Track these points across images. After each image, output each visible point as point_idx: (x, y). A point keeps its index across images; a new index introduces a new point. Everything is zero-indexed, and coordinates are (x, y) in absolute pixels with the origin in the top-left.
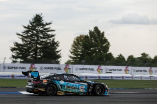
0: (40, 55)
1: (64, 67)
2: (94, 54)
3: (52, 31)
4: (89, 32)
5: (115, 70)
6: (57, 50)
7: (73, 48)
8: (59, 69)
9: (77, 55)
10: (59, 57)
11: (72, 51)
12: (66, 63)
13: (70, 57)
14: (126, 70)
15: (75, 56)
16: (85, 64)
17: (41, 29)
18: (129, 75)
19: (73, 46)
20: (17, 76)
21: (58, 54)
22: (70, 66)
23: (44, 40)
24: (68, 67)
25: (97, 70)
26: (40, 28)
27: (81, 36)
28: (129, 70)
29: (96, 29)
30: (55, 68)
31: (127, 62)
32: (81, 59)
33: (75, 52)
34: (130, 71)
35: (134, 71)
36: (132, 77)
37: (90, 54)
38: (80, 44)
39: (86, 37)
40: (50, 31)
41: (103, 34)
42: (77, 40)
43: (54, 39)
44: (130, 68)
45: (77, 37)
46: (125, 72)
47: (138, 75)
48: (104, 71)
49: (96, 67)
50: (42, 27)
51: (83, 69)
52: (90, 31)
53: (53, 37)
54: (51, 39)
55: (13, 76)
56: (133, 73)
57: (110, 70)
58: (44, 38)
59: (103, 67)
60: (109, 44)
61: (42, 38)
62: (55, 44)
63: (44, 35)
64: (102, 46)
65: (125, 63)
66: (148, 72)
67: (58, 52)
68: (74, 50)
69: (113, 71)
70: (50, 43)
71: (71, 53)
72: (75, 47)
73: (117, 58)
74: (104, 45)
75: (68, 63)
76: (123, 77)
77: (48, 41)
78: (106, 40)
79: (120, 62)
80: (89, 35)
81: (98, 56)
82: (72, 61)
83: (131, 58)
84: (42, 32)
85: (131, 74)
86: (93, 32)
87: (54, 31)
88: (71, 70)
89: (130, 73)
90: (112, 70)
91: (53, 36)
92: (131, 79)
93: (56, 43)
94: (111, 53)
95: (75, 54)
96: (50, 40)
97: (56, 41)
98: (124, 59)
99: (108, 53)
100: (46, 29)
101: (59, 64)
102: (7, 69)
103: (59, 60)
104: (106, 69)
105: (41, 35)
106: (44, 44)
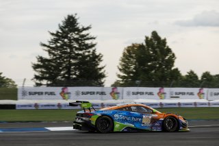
0: (75, 74)
1: (111, 91)
2: (153, 72)
3: (91, 38)
4: (145, 39)
5: (183, 94)
6: (99, 67)
7: (123, 63)
8: (102, 93)
9: (128, 73)
10: (102, 76)
11: (120, 67)
12: (112, 86)
13: (119, 76)
14: (200, 94)
15: (126, 75)
16: (141, 85)
17: (76, 36)
18: (204, 101)
19: (123, 60)
20: (42, 106)
21: (100, 72)
22: (119, 89)
23: (80, 52)
24: (115, 91)
26: (74, 35)
27: (134, 46)
28: (203, 94)
29: (155, 34)
30: (97, 93)
31: (201, 82)
32: (134, 79)
33: (125, 68)
34: (205, 95)
35: (211, 95)
36: (209, 104)
37: (147, 72)
38: (132, 57)
39: (141, 46)
40: (88, 39)
41: (164, 42)
42: (128, 51)
43: (94, 51)
44: (205, 90)
45: (128, 47)
48: (168, 95)
49: (156, 90)
50: (78, 34)
51: (137, 93)
52: (147, 38)
53: (93, 48)
54: (91, 50)
55: (36, 105)
56: (210, 98)
57: (176, 94)
58: (81, 50)
59: (166, 90)
60: (173, 55)
61: (77, 49)
62: (96, 58)
63: (80, 45)
64: (163, 60)
65: (197, 83)
67: (101, 69)
68: (124, 65)
69: (180, 96)
70: (88, 56)
71: (120, 70)
72: (125, 62)
73: (187, 76)
74: (167, 58)
75: (116, 85)
76: (195, 104)
77: (87, 54)
78: (169, 50)
79: (190, 81)
80: (145, 44)
81: (159, 74)
82: (121, 82)
83: (206, 75)
84: (77, 40)
85: (207, 99)
86: (151, 39)
87: (94, 38)
88: (121, 95)
89: (205, 98)
90: (180, 93)
91: (93, 46)
92: (207, 106)
93: (98, 56)
94: (177, 69)
95: (125, 72)
96: (89, 52)
97: (97, 53)
98: (196, 77)
99: (173, 68)
100: (83, 36)
101: (103, 86)
102: (28, 96)
103: (103, 81)
104: (171, 93)
105: (77, 46)
106: (80, 58)
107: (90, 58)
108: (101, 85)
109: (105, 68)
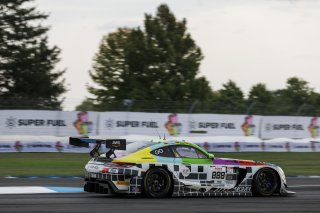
0: (6, 85)
1: (75, 118)
2: (157, 82)
3: (39, 17)
4: (144, 18)
5: (214, 125)
6: (53, 72)
7: (100, 66)
8: (59, 123)
9: (110, 84)
10: (59, 90)
11: (95, 73)
12: (78, 108)
13: (91, 90)
14: (246, 126)
15: (105, 89)
16: (133, 108)
17: (10, 13)
18: (253, 139)
19: (100, 60)
21: (56, 82)
22: (92, 116)
23: (18, 43)
24: (84, 118)
25: (166, 125)
26: (5, 9)
27: (121, 32)
28: (253, 126)
29: (164, 11)
30: (49, 122)
31: (248, 102)
32: (120, 96)
33: (103, 76)
34: (257, 129)
35: (268, 128)
36: (263, 145)
37: (145, 83)
38: (117, 54)
39: (136, 34)
40: (33, 18)
41: (182, 26)
42: (110, 42)
43: (44, 41)
44: (256, 119)
45: (110, 35)
46: (242, 132)
47: (279, 139)
48: (185, 128)
49: (162, 118)
50: (11, 8)
51: (127, 123)
52: (148, 17)
53: (43, 36)
54: (38, 39)
56: (265, 134)
57: (201, 125)
58: (18, 38)
59: (182, 118)
60: (199, 51)
61: (10, 37)
62: (47, 55)
63: (17, 29)
64: (178, 61)
65: (243, 105)
66: (306, 131)
67: (56, 76)
68: (100, 69)
69: (209, 129)
70: (33, 50)
71: (94, 78)
72: (103, 63)
73: (222, 91)
74: (186, 56)
75: (85, 107)
76: (237, 145)
77: (30, 46)
78: (190, 43)
79: (229, 102)
80: (143, 29)
81: (172, 87)
82: (96, 103)
83: (259, 91)
84: (10, 20)
85: (260, 136)
86: (156, 20)
87: (45, 17)
88: (94, 127)
89: (257, 133)
90: (208, 125)
91: (42, 31)
92: (260, 150)
93: (51, 51)
94: (203, 79)
95: (104, 83)
96: (34, 43)
97: (50, 45)
98: (240, 94)
99: (198, 76)
100: (23, 12)
101: (60, 110)
103: (59, 99)
104: (192, 124)
105: (10, 30)
106: (17, 55)
107: (37, 54)
108: (56, 106)
109: (64, 75)
